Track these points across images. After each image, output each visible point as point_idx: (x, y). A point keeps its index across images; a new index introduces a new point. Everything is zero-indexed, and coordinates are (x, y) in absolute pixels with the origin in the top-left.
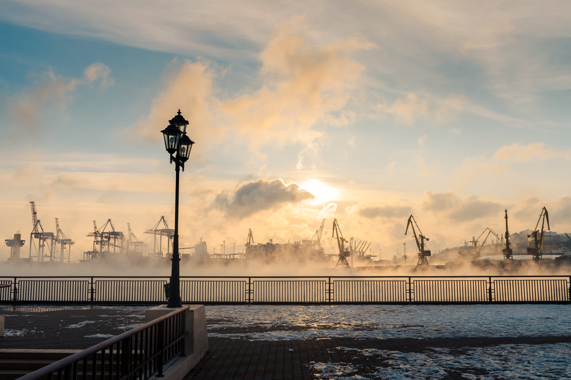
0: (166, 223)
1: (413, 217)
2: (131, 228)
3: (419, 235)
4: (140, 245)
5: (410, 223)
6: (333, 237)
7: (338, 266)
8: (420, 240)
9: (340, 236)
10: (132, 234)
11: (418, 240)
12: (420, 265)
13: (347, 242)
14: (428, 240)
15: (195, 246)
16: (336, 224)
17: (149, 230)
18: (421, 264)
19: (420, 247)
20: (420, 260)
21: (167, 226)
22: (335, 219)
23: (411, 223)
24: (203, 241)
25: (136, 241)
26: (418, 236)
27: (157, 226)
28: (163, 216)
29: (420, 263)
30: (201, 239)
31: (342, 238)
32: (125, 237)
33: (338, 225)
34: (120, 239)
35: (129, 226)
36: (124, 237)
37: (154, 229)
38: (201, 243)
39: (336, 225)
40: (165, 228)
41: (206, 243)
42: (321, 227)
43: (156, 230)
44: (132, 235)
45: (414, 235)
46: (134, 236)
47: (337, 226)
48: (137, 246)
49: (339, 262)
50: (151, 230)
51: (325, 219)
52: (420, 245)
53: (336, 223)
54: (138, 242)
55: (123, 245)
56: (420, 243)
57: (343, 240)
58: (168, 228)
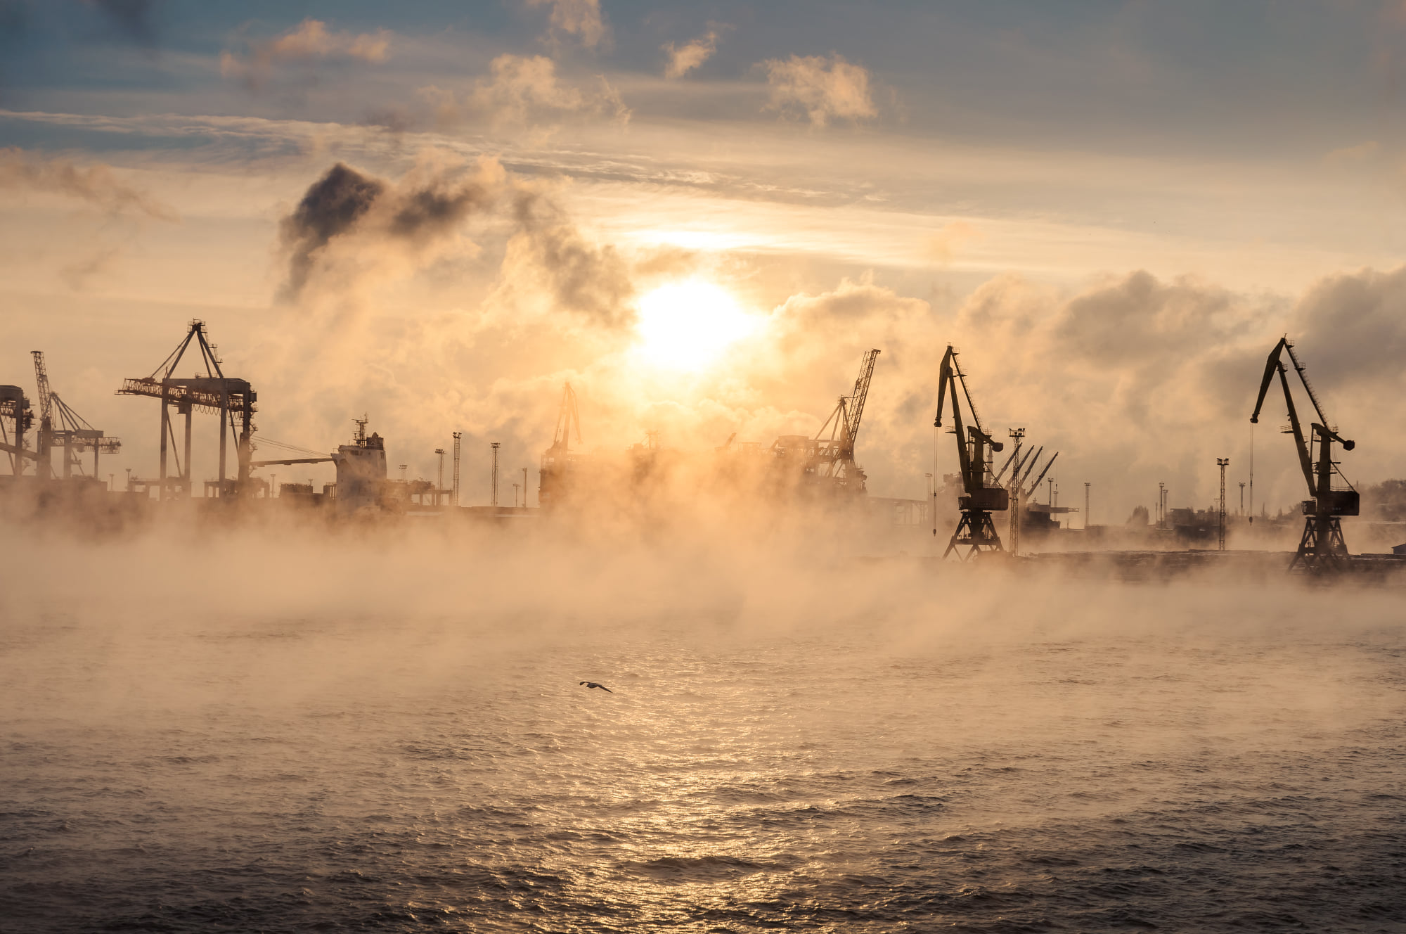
0: (212, 350)
1: (1289, 347)
2: (48, 372)
3: (1314, 426)
4: (89, 444)
5: (1277, 374)
6: (938, 424)
7: (957, 546)
8: (1317, 447)
9: (967, 420)
10: (53, 395)
11: (1308, 446)
12: (1309, 550)
13: (998, 447)
14: (1349, 445)
15: (337, 452)
16: (954, 368)
17: (141, 381)
18: (1312, 546)
19: (1316, 477)
20: (1312, 533)
21: (215, 363)
22: (950, 348)
23: (1282, 372)
24: (369, 433)
25: (69, 428)
26: (1306, 432)
27: (172, 365)
28: (197, 322)
29: (1311, 543)
30: (362, 425)
31: (979, 430)
32: (32, 408)
33: (961, 376)
34: (11, 416)
35: (38, 365)
36: (29, 410)
37: (159, 379)
38: (359, 442)
39: (955, 373)
40: (208, 376)
41: (382, 439)
42: (858, 383)
43: (167, 384)
44: (53, 402)
45: (1290, 423)
46: (64, 408)
47: (957, 380)
48: (75, 450)
49: (962, 533)
50: (149, 381)
51: (878, 351)
52: (1314, 467)
53: (952, 365)
54: (79, 433)
55: (24, 445)
56: (1316, 458)
57: (980, 436)
58: (219, 372)
